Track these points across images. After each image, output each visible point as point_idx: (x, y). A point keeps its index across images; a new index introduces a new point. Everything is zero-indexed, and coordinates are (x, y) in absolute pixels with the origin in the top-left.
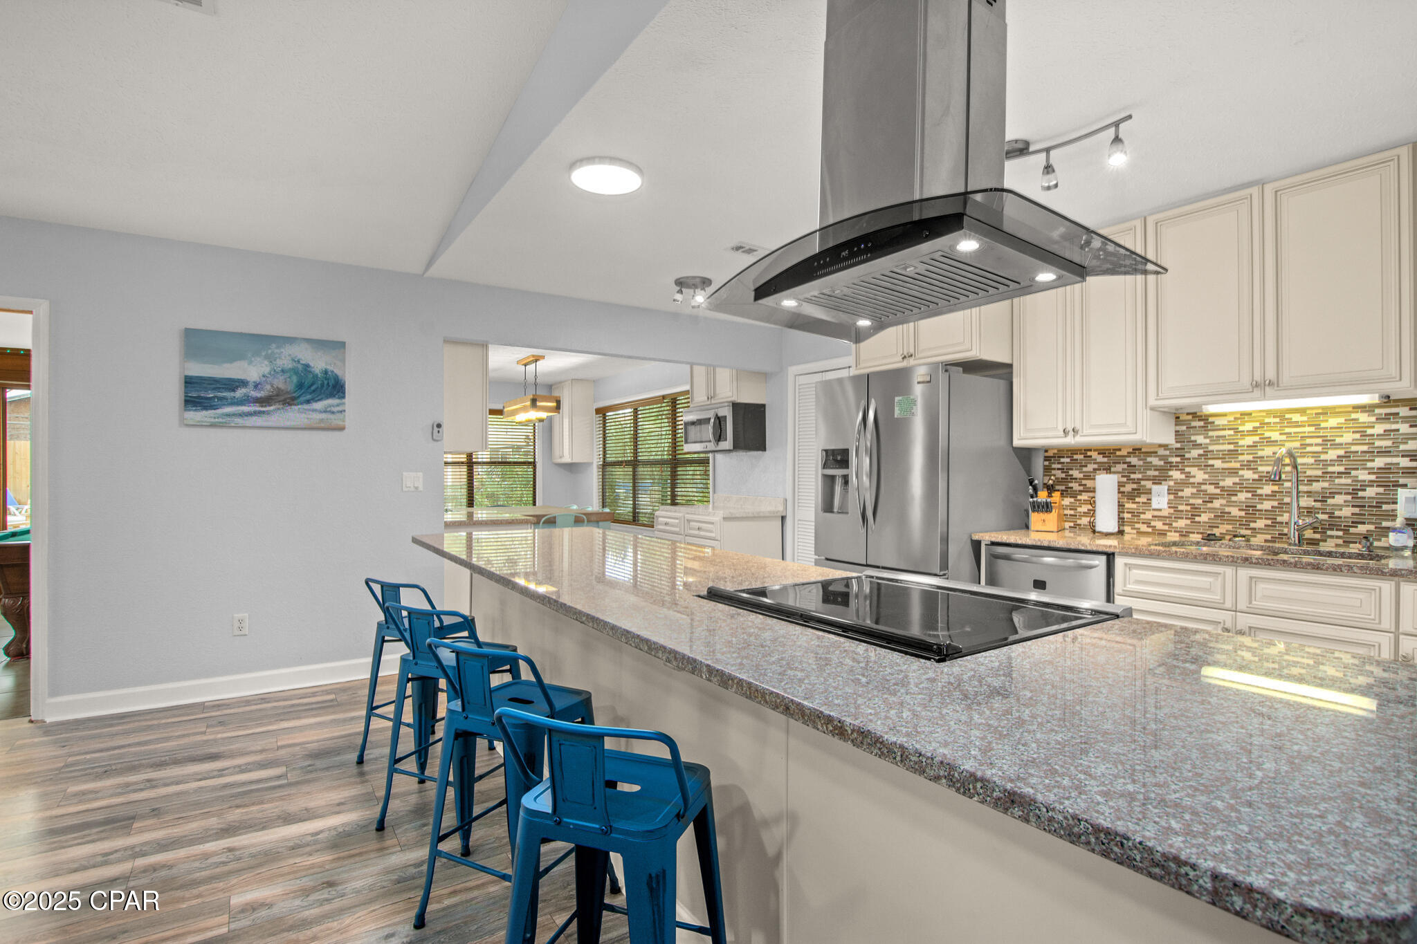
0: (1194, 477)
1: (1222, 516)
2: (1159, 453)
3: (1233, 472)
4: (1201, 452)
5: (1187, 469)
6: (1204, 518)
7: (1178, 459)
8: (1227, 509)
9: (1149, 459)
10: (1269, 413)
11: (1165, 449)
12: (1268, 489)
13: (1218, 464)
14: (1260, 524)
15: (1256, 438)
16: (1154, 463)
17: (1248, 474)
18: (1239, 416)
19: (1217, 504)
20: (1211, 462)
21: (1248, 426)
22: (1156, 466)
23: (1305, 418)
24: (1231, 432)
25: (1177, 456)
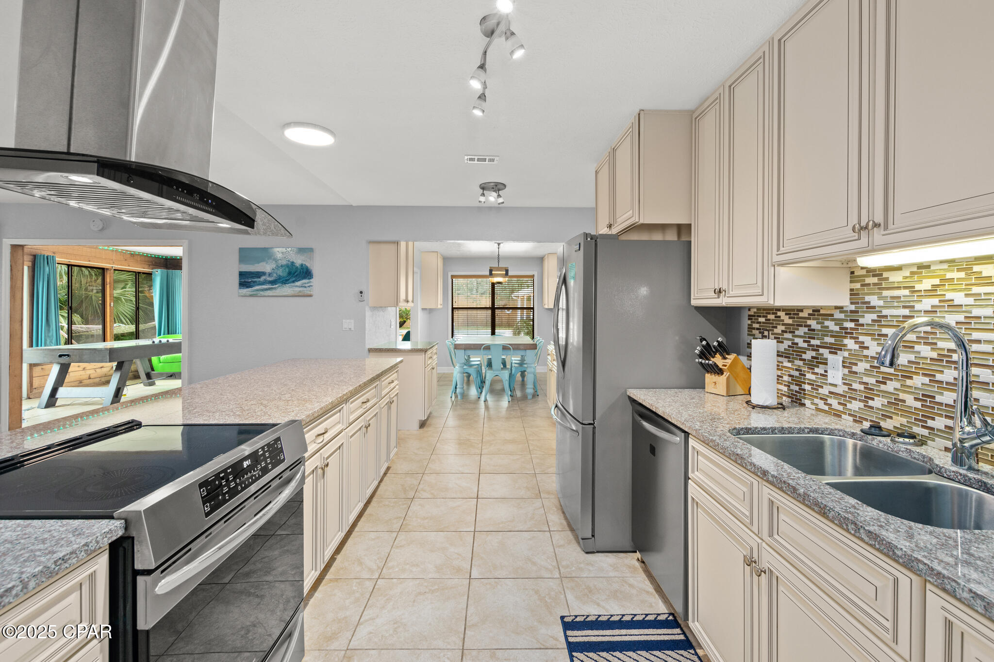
0: (867, 348)
1: (896, 404)
2: (835, 317)
4: (874, 316)
5: (861, 338)
6: (877, 403)
7: (853, 325)
8: (902, 396)
9: (827, 323)
10: (952, 264)
11: (841, 312)
15: (936, 301)
16: (831, 328)
17: (926, 351)
18: (915, 269)
19: (891, 386)
20: (885, 331)
21: (926, 284)
22: (832, 331)
24: (906, 292)
25: (852, 321)
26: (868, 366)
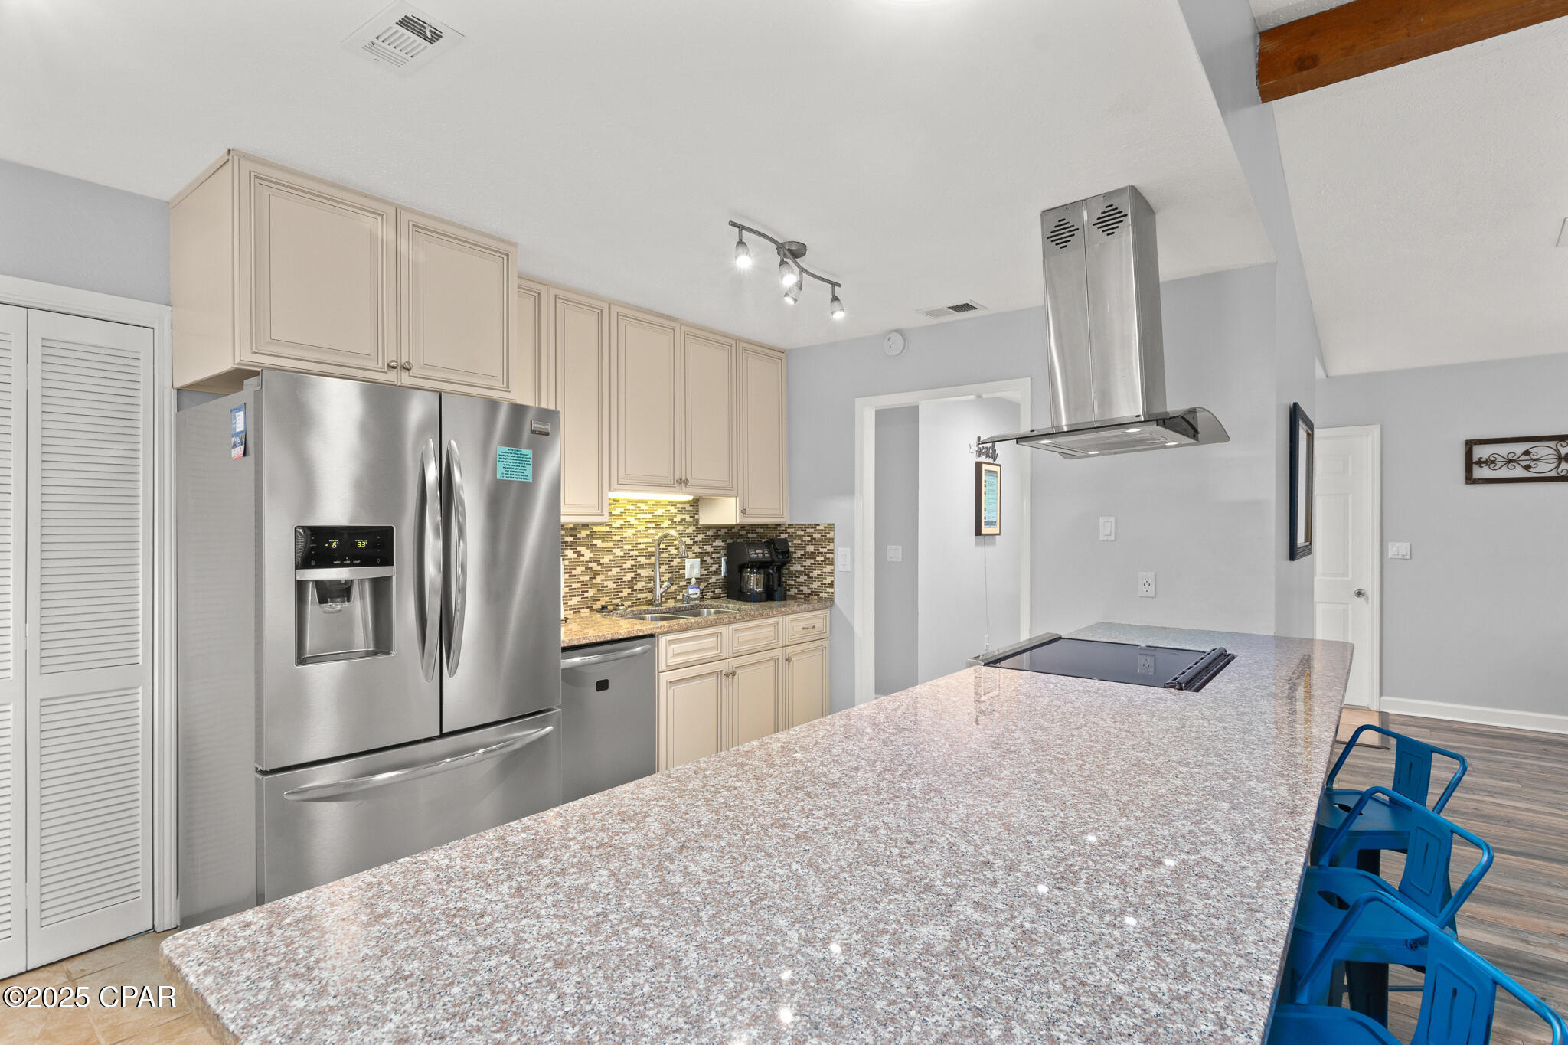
0: (583, 555)
1: (602, 589)
3: (609, 550)
4: (588, 532)
5: (579, 549)
6: (590, 593)
7: (571, 539)
8: (606, 583)
10: (629, 501)
12: (629, 564)
13: (599, 543)
14: (625, 593)
15: (622, 522)
17: (618, 552)
20: (595, 542)
23: (647, 508)
25: (571, 536)
26: (583, 568)
